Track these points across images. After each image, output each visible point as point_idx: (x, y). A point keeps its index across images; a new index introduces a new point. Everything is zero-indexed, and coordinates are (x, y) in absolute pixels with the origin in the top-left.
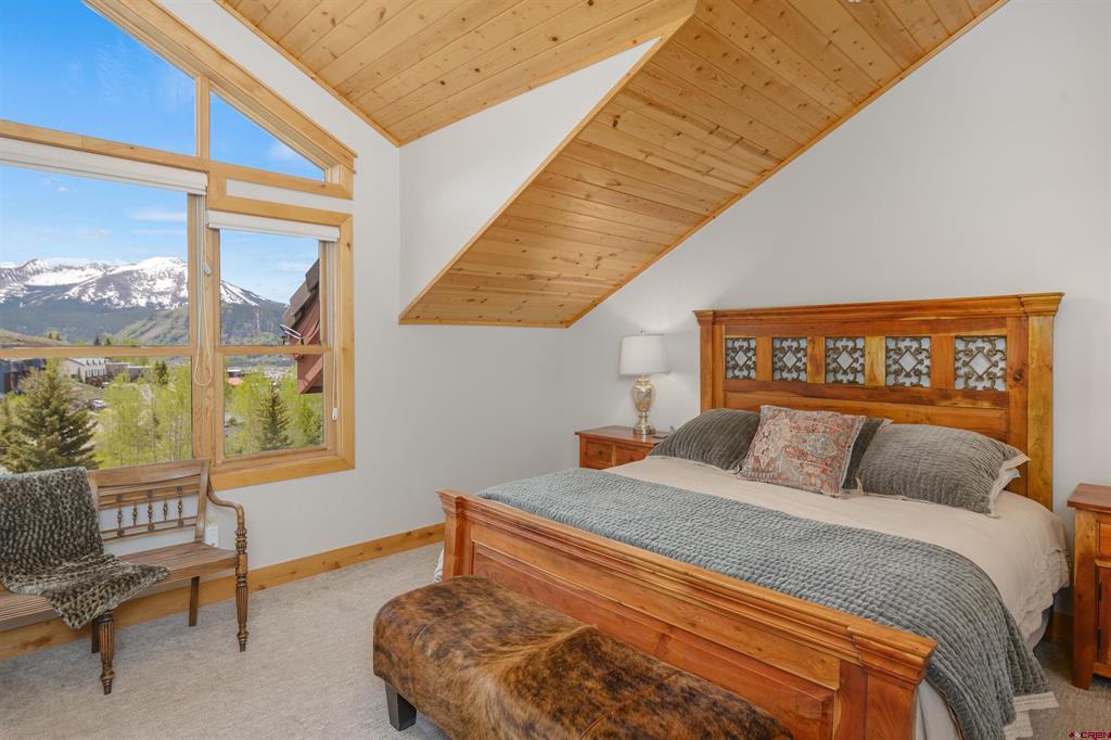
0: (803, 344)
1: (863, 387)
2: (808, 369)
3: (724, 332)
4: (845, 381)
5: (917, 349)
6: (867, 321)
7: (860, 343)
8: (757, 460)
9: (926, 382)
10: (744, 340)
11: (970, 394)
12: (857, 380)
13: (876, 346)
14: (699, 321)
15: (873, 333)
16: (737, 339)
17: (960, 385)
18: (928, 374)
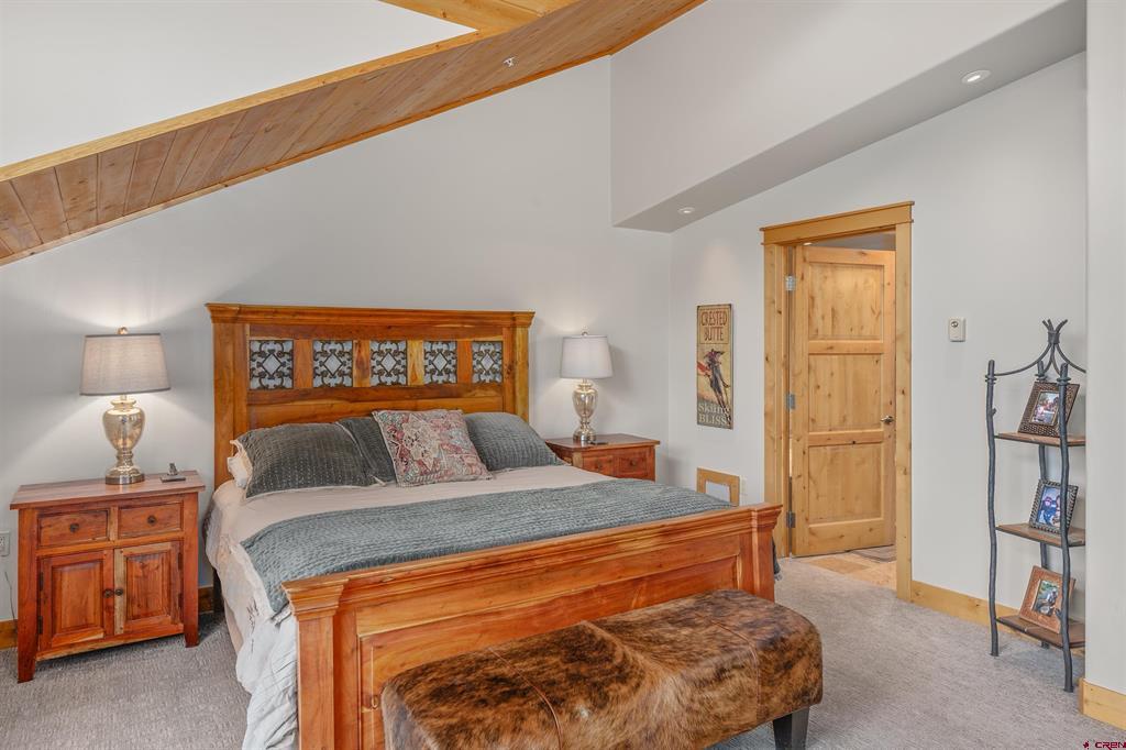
0: (348, 347)
1: (406, 388)
2: (355, 373)
3: (248, 332)
4: (389, 383)
5: (446, 351)
6: (409, 326)
7: (402, 347)
8: (421, 463)
9: (452, 379)
10: (276, 342)
11: (482, 385)
12: (400, 381)
13: (417, 349)
14: (214, 319)
15: (414, 337)
16: (267, 342)
17: (475, 379)
18: (455, 373)
